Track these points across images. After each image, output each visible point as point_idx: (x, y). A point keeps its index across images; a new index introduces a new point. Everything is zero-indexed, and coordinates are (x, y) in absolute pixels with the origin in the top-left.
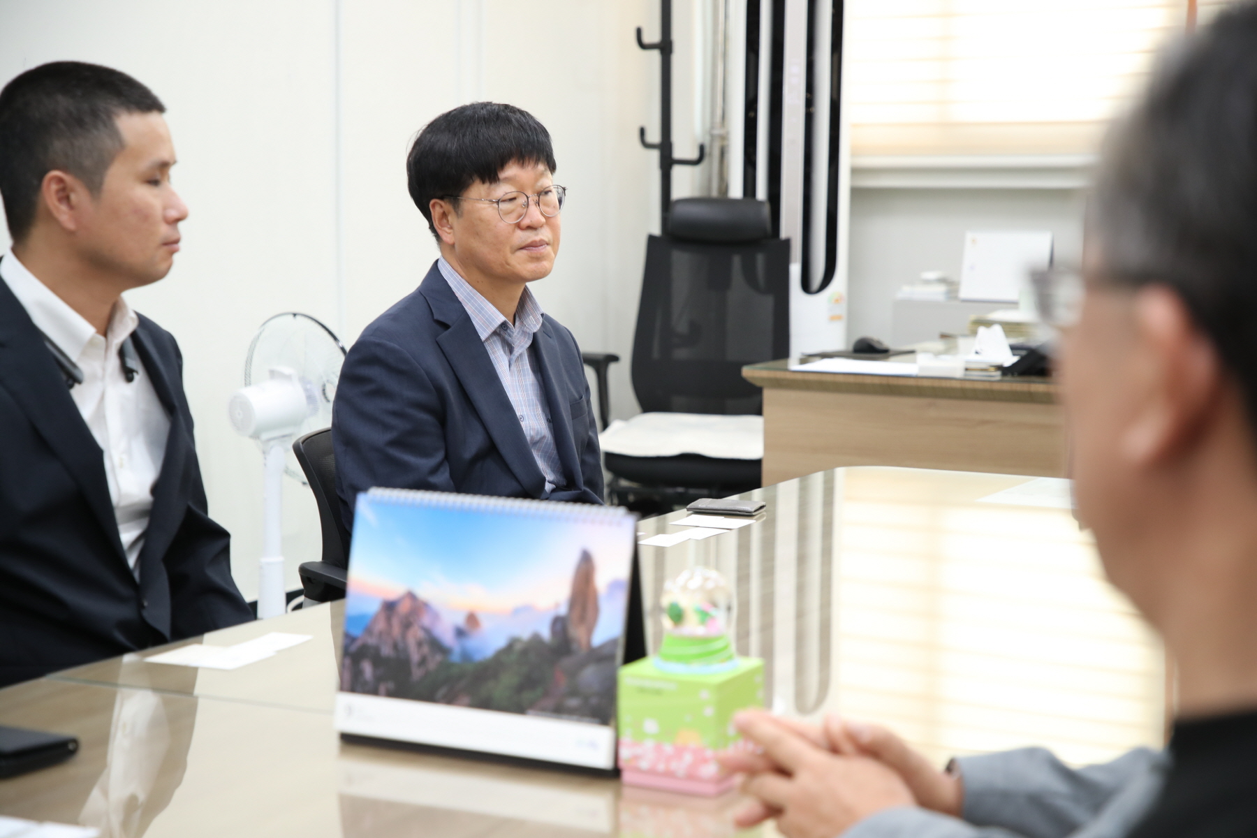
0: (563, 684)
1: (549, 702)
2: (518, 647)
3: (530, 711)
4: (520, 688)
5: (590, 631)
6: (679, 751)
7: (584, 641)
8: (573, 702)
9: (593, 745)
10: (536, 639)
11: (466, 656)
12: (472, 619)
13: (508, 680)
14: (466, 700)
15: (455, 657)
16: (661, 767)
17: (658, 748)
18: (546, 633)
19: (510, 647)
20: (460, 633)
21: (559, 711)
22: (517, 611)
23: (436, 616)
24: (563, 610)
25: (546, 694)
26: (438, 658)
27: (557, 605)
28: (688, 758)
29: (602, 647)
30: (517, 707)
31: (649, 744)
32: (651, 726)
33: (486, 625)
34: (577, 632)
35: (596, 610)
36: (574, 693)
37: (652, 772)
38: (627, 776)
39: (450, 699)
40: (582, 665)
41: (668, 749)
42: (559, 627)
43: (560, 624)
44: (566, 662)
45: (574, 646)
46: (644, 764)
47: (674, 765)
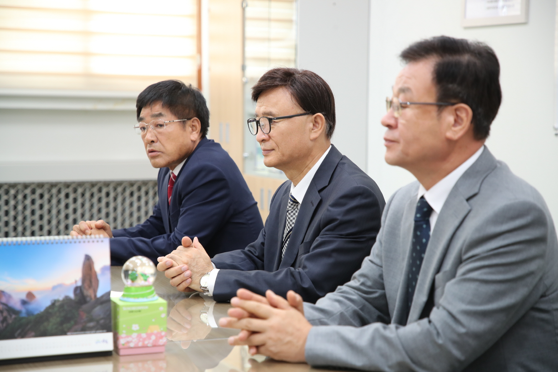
0: (85, 317)
1: (79, 326)
2: (57, 304)
3: (69, 333)
4: (62, 323)
5: (95, 291)
6: (149, 336)
7: (93, 296)
8: (91, 324)
9: (105, 341)
10: (67, 299)
11: (29, 313)
12: (30, 295)
13: (54, 320)
14: (33, 334)
15: (24, 315)
16: (140, 344)
17: (139, 336)
18: (72, 295)
19: (53, 304)
20: (24, 303)
21: (84, 330)
22: (54, 288)
23: (9, 297)
24: (79, 284)
25: (76, 323)
26: (13, 316)
27: (76, 282)
28: (153, 338)
29: (102, 297)
30: (63, 333)
31: (135, 335)
32: (135, 327)
33: (38, 296)
34: (89, 293)
35: (97, 281)
36: (91, 320)
37: (136, 347)
38: (122, 352)
39: (23, 335)
40: (94, 307)
41: (144, 335)
42: (78, 291)
43: (78, 290)
44: (85, 307)
45: (88, 299)
46: (132, 345)
47: (146, 342)
